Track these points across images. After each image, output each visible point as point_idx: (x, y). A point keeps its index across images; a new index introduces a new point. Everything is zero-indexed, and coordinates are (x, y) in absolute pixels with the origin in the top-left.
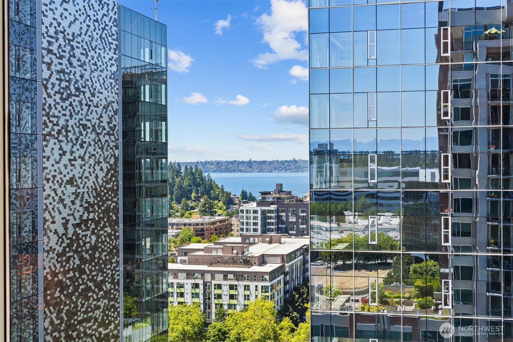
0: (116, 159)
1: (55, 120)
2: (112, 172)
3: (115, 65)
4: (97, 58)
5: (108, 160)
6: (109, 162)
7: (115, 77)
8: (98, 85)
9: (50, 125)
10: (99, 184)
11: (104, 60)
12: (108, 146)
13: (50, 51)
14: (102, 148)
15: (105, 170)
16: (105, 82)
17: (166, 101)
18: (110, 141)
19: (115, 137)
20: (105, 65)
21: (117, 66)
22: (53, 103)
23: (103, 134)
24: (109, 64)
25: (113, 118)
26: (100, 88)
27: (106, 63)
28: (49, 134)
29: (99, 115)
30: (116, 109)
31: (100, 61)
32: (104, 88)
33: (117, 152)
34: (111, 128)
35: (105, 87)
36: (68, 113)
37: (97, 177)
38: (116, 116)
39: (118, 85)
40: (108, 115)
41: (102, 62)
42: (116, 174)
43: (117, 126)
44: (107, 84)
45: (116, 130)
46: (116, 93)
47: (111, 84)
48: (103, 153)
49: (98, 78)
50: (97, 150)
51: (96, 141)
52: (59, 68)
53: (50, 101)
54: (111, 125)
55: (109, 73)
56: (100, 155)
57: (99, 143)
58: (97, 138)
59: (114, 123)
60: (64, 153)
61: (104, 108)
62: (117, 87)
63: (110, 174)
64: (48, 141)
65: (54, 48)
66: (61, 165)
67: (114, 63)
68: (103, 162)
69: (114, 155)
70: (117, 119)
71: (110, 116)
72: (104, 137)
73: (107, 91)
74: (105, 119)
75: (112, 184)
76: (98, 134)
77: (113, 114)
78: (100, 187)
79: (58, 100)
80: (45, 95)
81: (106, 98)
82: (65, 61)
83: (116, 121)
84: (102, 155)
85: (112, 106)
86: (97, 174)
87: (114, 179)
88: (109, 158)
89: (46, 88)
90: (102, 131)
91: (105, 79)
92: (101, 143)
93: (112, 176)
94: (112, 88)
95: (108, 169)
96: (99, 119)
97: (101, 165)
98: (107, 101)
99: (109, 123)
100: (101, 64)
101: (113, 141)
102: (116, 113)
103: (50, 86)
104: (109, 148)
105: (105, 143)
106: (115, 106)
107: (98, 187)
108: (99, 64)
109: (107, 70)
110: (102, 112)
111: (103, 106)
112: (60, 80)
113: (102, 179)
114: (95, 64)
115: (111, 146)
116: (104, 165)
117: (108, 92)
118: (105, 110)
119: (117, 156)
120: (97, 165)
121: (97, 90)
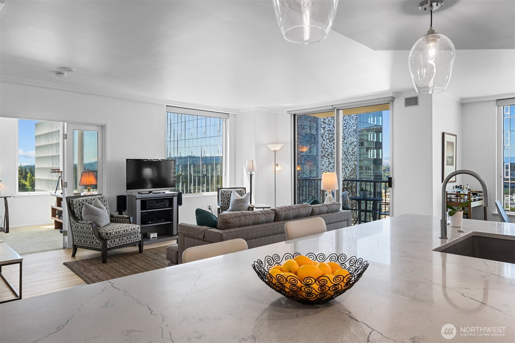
0: (356, 166)
1: (326, 150)
2: (354, 171)
4: (347, 124)
5: (351, 166)
6: (352, 167)
7: (355, 131)
8: (347, 135)
9: (324, 152)
10: (347, 176)
11: (350, 125)
12: (351, 160)
13: (324, 123)
14: (349, 161)
15: (350, 170)
16: (350, 133)
17: (382, 141)
18: (352, 158)
19: (355, 156)
20: (350, 126)
21: (356, 126)
22: (325, 143)
23: (349, 155)
24: (352, 126)
25: (354, 148)
26: (348, 136)
27: (351, 125)
28: (324, 156)
29: (347, 147)
31: (348, 125)
32: (350, 136)
33: (356, 163)
34: (353, 153)
35: (350, 135)
36: (332, 147)
39: (356, 134)
41: (349, 125)
43: (356, 152)
45: (355, 154)
46: (356, 138)
47: (353, 134)
48: (349, 163)
49: (347, 132)
50: (346, 162)
51: (346, 158)
52: (328, 129)
53: (324, 142)
54: (353, 151)
55: (352, 130)
56: (348, 164)
57: (347, 159)
58: (346, 157)
59: (355, 150)
60: (331, 163)
61: (350, 144)
62: (356, 135)
63: (352, 172)
64: (323, 158)
65: (326, 121)
66: (329, 168)
68: (349, 167)
69: (355, 164)
70: (356, 149)
71: (353, 148)
72: (350, 156)
73: (351, 137)
74: (350, 149)
75: (353, 176)
76: (347, 155)
77: (354, 147)
78: (348, 177)
79: (328, 142)
80: (322, 140)
81: (350, 140)
82: (331, 126)
84: (349, 164)
85: (354, 144)
86: (346, 172)
87: (354, 174)
88: (352, 165)
89: (322, 137)
90: (349, 154)
91: (350, 132)
92: (348, 159)
93: (354, 173)
94: (354, 136)
96: (347, 149)
97: (348, 168)
98: (351, 141)
99: (352, 151)
100: (349, 126)
101: (354, 158)
102: (355, 146)
103: (324, 136)
105: (350, 159)
106: (355, 143)
107: (346, 177)
108: (347, 126)
109: (351, 129)
110: (349, 146)
111: (349, 143)
112: (329, 134)
113: (349, 174)
114: (346, 126)
115: (353, 160)
116: (350, 168)
117: (352, 138)
118: (350, 145)
119: (356, 164)
120: (346, 168)
121: (346, 137)
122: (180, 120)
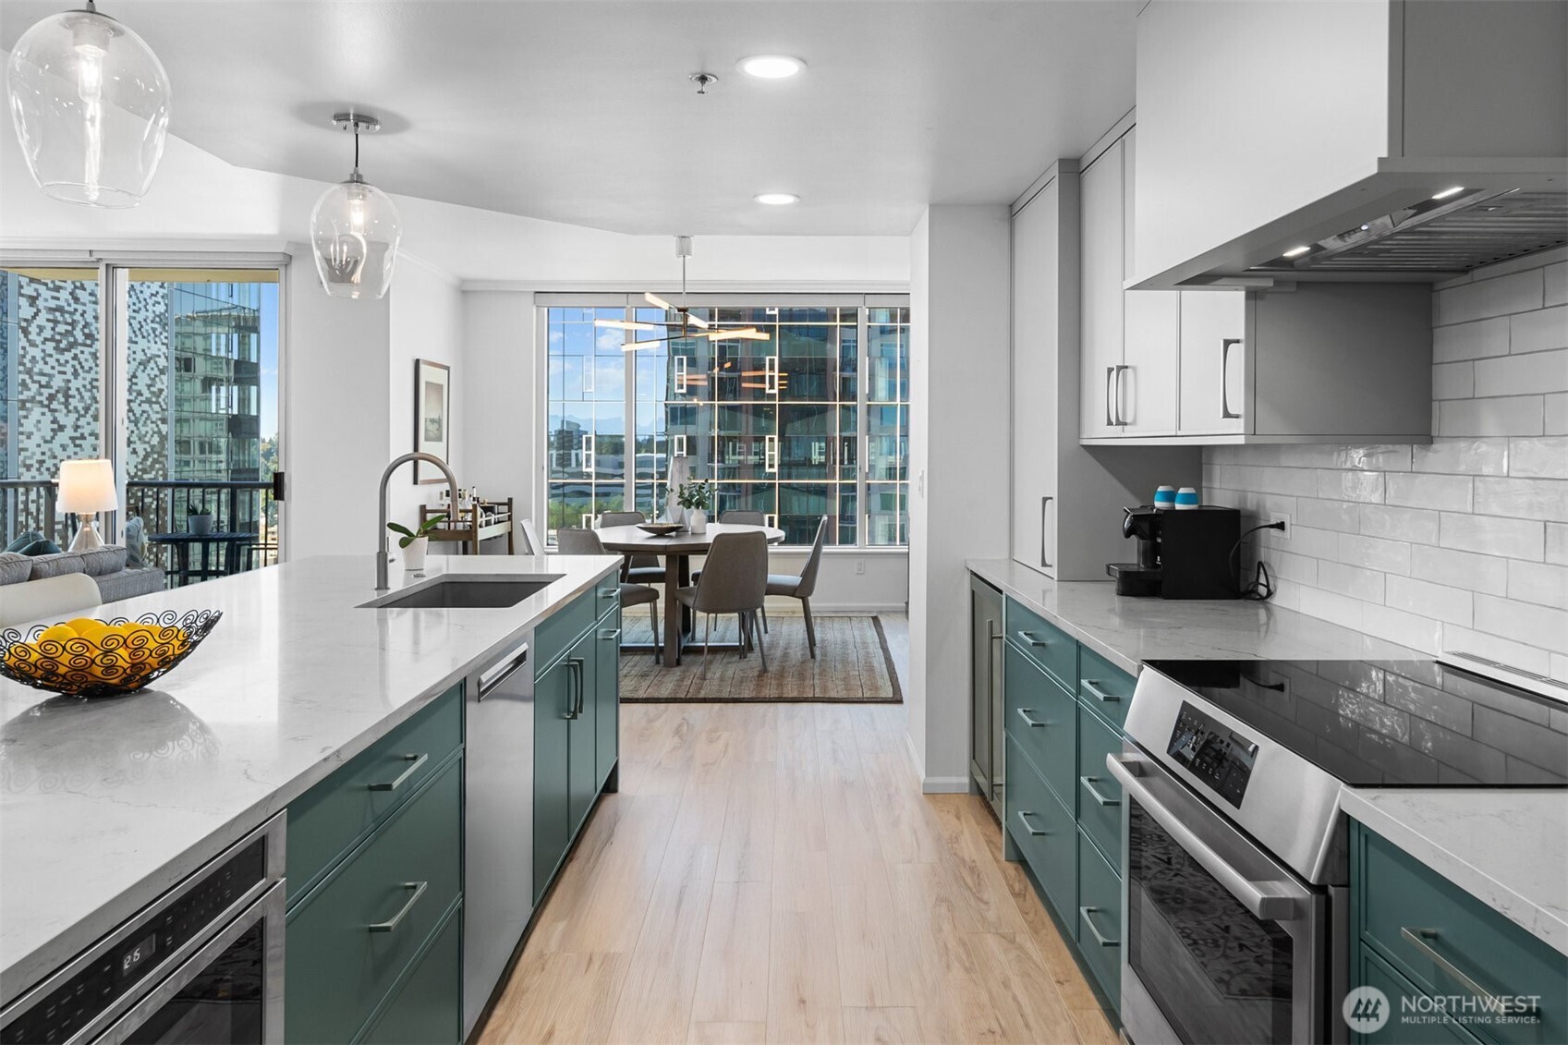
0: (163, 438)
1: (43, 379)
2: (156, 456)
3: (162, 303)
5: (147, 439)
6: (149, 443)
7: (161, 320)
9: (34, 386)
11: (141, 297)
12: (147, 419)
15: (141, 453)
16: (142, 326)
17: (258, 358)
18: (150, 412)
19: (161, 406)
20: (143, 303)
21: (166, 305)
22: (39, 355)
23: (138, 402)
25: (157, 379)
27: (145, 300)
28: (32, 400)
30: (164, 367)
32: (140, 336)
33: (164, 428)
34: (152, 393)
35: (142, 333)
36: (69, 369)
38: (162, 376)
39: (167, 331)
40: (149, 375)
41: (138, 298)
42: (161, 459)
43: (166, 390)
44: (147, 331)
45: (162, 396)
46: (163, 344)
47: (154, 330)
48: (138, 429)
52: (52, 304)
53: (34, 352)
54: (152, 389)
55: (151, 316)
56: (132, 432)
59: (159, 385)
60: (62, 428)
61: (140, 364)
62: (165, 334)
63: (150, 460)
64: (29, 410)
66: (55, 445)
67: (160, 299)
68: (138, 442)
69: (159, 432)
70: (165, 381)
71: (152, 376)
72: (140, 405)
73: (145, 340)
74: (143, 380)
75: (154, 473)
77: (158, 373)
79: (50, 350)
80: (23, 343)
81: (143, 350)
82: (64, 295)
83: (163, 383)
84: (136, 432)
85: (156, 362)
87: (157, 466)
89: (25, 332)
90: (136, 398)
91: (143, 323)
92: (134, 415)
93: (155, 461)
94: (156, 336)
95: (147, 452)
97: (132, 446)
98: (145, 354)
99: (149, 386)
100: (137, 302)
101: (157, 412)
102: (162, 372)
103: (33, 329)
104: (149, 422)
105: (142, 415)
106: (162, 362)
109: (147, 310)
110: (136, 370)
111: (138, 361)
112: (55, 322)
113: (136, 467)
115: (154, 419)
116: (140, 447)
117: (149, 341)
118: (142, 367)
119: (164, 433)
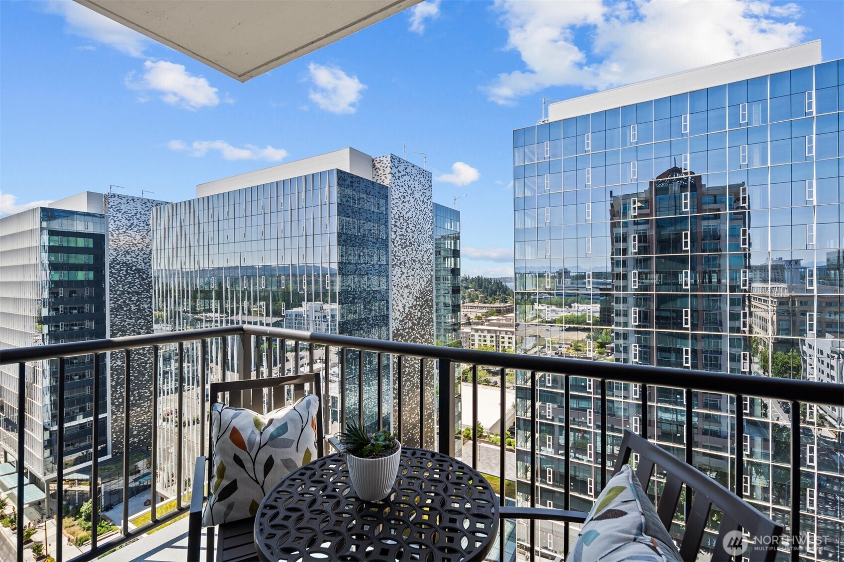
0: (432, 276)
1: (398, 258)
2: (430, 282)
4: (421, 228)
5: (427, 276)
6: (428, 278)
7: (431, 237)
8: (422, 241)
9: (396, 260)
11: (425, 229)
12: (427, 270)
13: (396, 226)
14: (424, 271)
15: (426, 281)
16: (425, 239)
18: (428, 268)
19: (431, 266)
20: (426, 231)
21: (432, 232)
22: (397, 250)
23: (424, 264)
24: (428, 231)
25: (430, 257)
28: (395, 264)
29: (422, 255)
31: (423, 229)
33: (432, 273)
34: (428, 261)
35: (425, 242)
36: (405, 254)
37: (421, 285)
40: (427, 255)
43: (432, 260)
44: (427, 240)
45: (431, 262)
46: (431, 245)
47: (429, 240)
48: (425, 273)
49: (422, 238)
50: (421, 272)
51: (421, 267)
52: (401, 233)
53: (396, 249)
55: (428, 235)
56: (423, 274)
59: (430, 259)
60: (403, 273)
62: (432, 242)
63: (428, 283)
64: (395, 268)
65: (398, 224)
66: (402, 279)
68: (425, 278)
70: (432, 257)
71: (429, 255)
74: (426, 257)
75: (429, 287)
76: (422, 264)
79: (400, 249)
80: (393, 246)
82: (404, 230)
85: (429, 251)
86: (421, 283)
89: (394, 243)
92: (423, 268)
93: (430, 284)
94: (430, 242)
96: (422, 257)
97: (423, 279)
98: (426, 248)
99: (428, 259)
100: (424, 231)
101: (430, 268)
102: (431, 254)
103: (395, 242)
105: (426, 268)
106: (431, 251)
107: (422, 289)
108: (422, 231)
110: (424, 254)
111: (424, 251)
112: (401, 239)
113: (424, 286)
114: (420, 231)
115: (429, 270)
117: (427, 244)
118: (426, 253)
120: (421, 279)
121: (421, 243)
122: (211, 219)
